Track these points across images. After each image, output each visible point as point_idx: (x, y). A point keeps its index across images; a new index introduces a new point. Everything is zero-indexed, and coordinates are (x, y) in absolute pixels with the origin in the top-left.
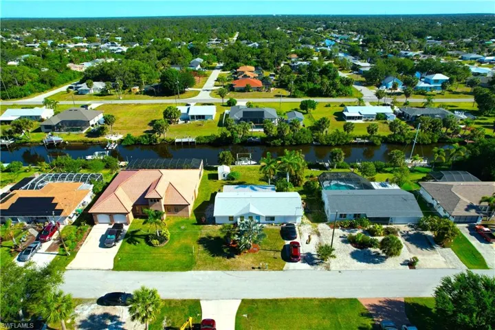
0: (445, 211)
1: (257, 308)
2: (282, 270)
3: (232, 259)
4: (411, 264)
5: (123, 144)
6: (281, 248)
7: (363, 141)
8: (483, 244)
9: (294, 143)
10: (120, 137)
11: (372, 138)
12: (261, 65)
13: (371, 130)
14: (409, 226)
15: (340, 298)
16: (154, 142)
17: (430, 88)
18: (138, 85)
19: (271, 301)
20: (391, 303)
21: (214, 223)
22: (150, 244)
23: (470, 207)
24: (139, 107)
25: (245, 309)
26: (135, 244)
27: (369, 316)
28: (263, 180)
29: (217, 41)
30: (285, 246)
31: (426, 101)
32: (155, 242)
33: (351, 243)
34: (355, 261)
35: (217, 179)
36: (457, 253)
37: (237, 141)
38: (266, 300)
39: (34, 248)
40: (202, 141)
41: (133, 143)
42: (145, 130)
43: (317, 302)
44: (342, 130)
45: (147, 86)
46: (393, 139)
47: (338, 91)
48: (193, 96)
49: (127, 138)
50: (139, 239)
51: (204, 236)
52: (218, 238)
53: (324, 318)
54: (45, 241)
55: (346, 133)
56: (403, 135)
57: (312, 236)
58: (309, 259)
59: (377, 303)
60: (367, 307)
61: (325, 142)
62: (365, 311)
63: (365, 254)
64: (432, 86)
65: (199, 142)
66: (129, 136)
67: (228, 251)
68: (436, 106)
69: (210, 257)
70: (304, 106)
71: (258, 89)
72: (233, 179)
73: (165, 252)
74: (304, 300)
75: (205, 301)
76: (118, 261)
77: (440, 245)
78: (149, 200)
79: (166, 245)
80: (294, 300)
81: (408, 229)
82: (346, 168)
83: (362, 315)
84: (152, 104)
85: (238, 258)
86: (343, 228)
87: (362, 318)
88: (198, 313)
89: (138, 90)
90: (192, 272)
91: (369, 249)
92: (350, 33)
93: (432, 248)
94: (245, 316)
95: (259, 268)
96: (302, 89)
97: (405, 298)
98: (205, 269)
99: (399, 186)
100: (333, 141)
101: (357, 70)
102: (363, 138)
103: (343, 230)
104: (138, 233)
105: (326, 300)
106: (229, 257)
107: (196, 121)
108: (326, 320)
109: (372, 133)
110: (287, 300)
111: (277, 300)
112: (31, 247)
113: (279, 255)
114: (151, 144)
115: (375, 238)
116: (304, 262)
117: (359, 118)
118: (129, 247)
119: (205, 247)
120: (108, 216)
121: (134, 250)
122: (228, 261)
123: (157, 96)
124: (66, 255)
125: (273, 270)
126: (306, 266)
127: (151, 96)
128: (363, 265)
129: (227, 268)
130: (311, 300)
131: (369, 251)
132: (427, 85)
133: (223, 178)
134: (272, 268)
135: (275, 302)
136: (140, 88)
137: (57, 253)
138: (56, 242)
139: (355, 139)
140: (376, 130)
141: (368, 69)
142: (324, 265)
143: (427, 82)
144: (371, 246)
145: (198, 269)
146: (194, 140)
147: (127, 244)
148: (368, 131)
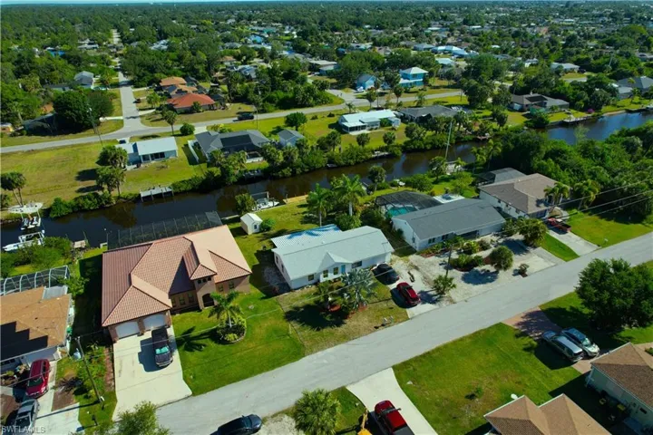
0: (517, 211)
1: (414, 370)
2: (408, 319)
3: (344, 326)
4: (522, 272)
5: (52, 215)
6: (389, 295)
7: (383, 154)
8: (562, 236)
9: (307, 170)
10: (40, 205)
11: (390, 149)
12: (191, 74)
13: (388, 139)
14: (495, 235)
15: (486, 327)
16: (107, 203)
17: (411, 84)
18: (8, 121)
19: (424, 356)
20: (532, 315)
21: (289, 290)
22: (225, 342)
23: (539, 202)
24: (37, 156)
25: (403, 376)
26: (200, 350)
27: (524, 334)
28: (306, 223)
29: (89, 44)
30: (391, 291)
31: (417, 98)
32: (231, 337)
33: (455, 268)
34: (470, 285)
35: (246, 233)
36: (549, 250)
37: (232, 180)
38: (416, 358)
39: (32, 412)
40: (182, 189)
41: (70, 211)
42: (77, 188)
43: (468, 341)
44: (356, 144)
45: (28, 122)
46: (412, 146)
47: (315, 99)
48: (117, 129)
49: (55, 204)
50: (200, 342)
51: (289, 309)
52: (307, 307)
53: (487, 354)
54: (40, 395)
55: (361, 147)
56: (421, 140)
57: (411, 272)
58: (426, 298)
59: (522, 320)
60: (516, 327)
61: (342, 162)
62: (518, 332)
63: (475, 275)
64: (412, 81)
65: (178, 190)
66: (57, 202)
67: (331, 318)
68: (430, 103)
69: (314, 332)
70: (293, 122)
71: (211, 108)
72: (268, 229)
73: (251, 345)
74: (454, 343)
75: (352, 386)
76: (192, 381)
77: (531, 246)
78: (196, 283)
79: (246, 338)
80: (446, 346)
81: (495, 239)
82: (387, 188)
83: (517, 336)
84: (57, 148)
85: (350, 323)
86: (437, 254)
87: (520, 339)
88: (355, 402)
89: (12, 130)
90: (307, 358)
91: (475, 268)
92: (274, 24)
93: (527, 251)
94: (409, 383)
95: (383, 325)
96: (270, 100)
97: (540, 307)
98: (322, 349)
99: (462, 195)
100: (351, 159)
101: (319, 70)
102: (381, 149)
103: (439, 257)
104: (194, 334)
105: (476, 334)
106: (339, 324)
107: (153, 162)
108: (490, 355)
109: (390, 142)
110: (438, 349)
111: (428, 353)
112: (26, 413)
113: (392, 304)
114: (102, 207)
115: (474, 255)
116: (424, 303)
117: (363, 127)
118: (193, 356)
119: (301, 322)
120: (135, 324)
121: (205, 357)
122: (341, 329)
123: (54, 135)
124: (97, 402)
125: (400, 322)
126: (428, 307)
127: (44, 136)
128: (480, 287)
129: (346, 338)
130: (461, 340)
131: (477, 271)
132: (406, 81)
133: (254, 231)
134: (397, 321)
135: (427, 355)
136: (13, 126)
137: (78, 404)
138: (60, 390)
139: (374, 153)
140: (394, 138)
141: (331, 68)
142: (446, 299)
143: (406, 77)
144: (476, 265)
145: (312, 352)
146: (169, 190)
147: (188, 353)
148: (385, 141)
